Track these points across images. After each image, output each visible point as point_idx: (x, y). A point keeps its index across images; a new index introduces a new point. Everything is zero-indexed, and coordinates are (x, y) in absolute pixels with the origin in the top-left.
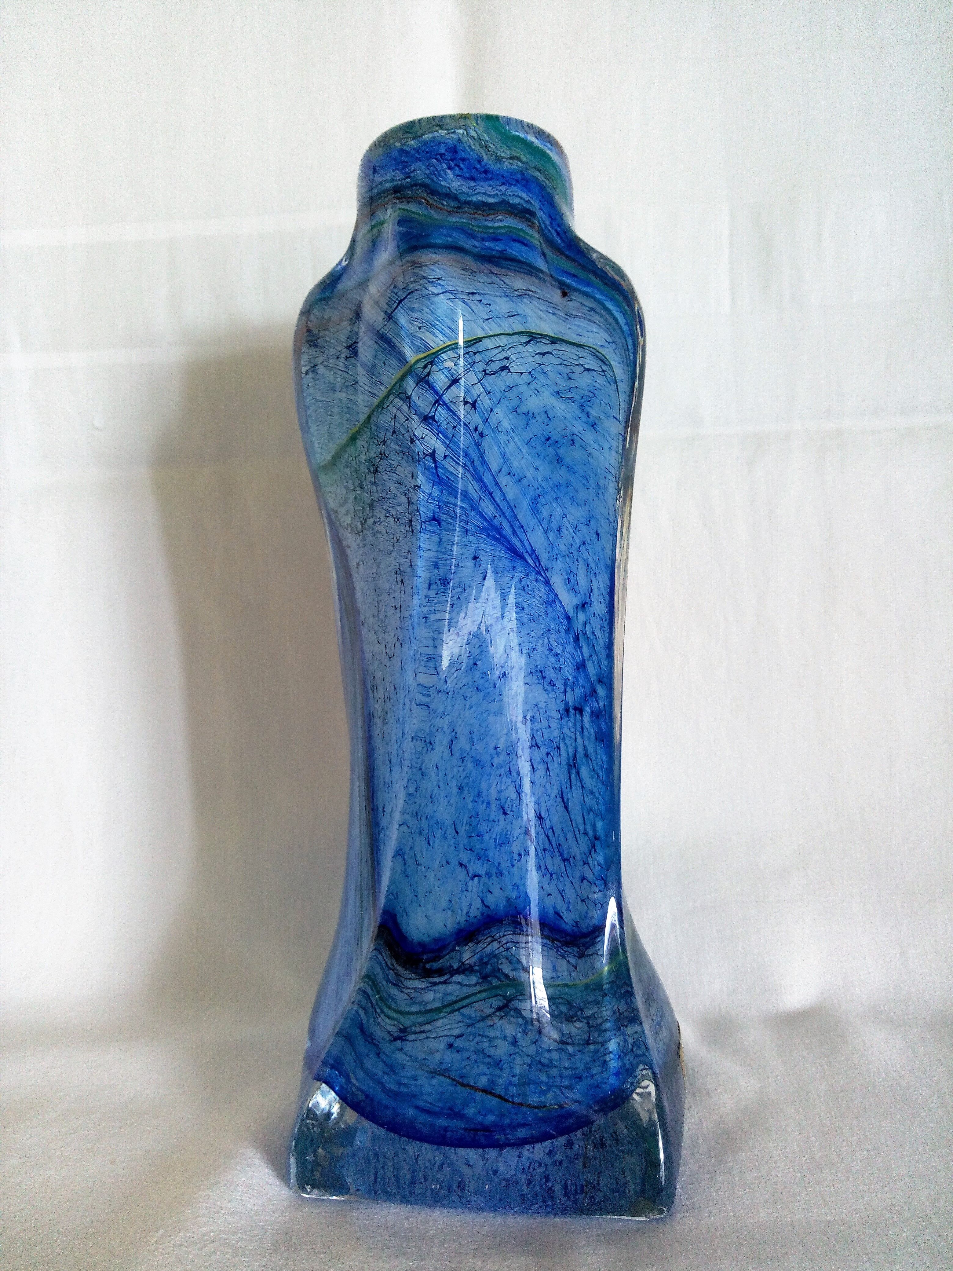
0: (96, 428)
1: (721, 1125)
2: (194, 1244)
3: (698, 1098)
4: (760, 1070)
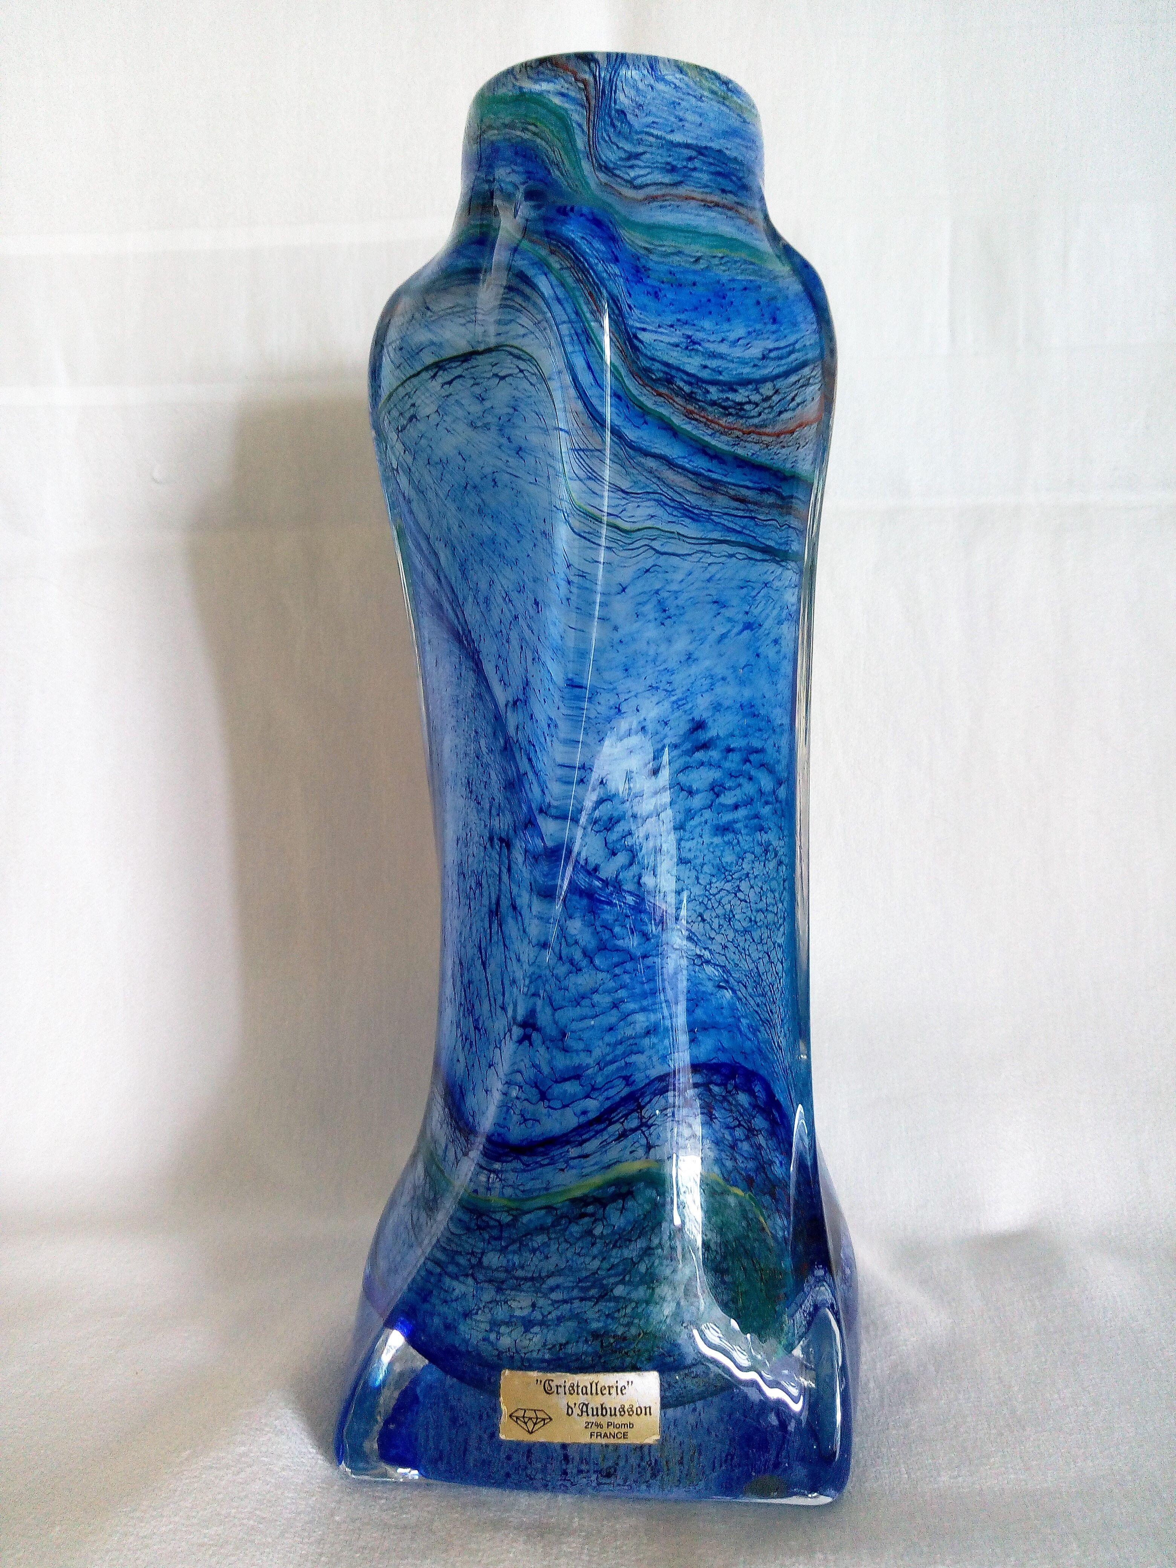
0: (154, 480)
1: (899, 1367)
2: (228, 1467)
3: (872, 1333)
4: (953, 1304)
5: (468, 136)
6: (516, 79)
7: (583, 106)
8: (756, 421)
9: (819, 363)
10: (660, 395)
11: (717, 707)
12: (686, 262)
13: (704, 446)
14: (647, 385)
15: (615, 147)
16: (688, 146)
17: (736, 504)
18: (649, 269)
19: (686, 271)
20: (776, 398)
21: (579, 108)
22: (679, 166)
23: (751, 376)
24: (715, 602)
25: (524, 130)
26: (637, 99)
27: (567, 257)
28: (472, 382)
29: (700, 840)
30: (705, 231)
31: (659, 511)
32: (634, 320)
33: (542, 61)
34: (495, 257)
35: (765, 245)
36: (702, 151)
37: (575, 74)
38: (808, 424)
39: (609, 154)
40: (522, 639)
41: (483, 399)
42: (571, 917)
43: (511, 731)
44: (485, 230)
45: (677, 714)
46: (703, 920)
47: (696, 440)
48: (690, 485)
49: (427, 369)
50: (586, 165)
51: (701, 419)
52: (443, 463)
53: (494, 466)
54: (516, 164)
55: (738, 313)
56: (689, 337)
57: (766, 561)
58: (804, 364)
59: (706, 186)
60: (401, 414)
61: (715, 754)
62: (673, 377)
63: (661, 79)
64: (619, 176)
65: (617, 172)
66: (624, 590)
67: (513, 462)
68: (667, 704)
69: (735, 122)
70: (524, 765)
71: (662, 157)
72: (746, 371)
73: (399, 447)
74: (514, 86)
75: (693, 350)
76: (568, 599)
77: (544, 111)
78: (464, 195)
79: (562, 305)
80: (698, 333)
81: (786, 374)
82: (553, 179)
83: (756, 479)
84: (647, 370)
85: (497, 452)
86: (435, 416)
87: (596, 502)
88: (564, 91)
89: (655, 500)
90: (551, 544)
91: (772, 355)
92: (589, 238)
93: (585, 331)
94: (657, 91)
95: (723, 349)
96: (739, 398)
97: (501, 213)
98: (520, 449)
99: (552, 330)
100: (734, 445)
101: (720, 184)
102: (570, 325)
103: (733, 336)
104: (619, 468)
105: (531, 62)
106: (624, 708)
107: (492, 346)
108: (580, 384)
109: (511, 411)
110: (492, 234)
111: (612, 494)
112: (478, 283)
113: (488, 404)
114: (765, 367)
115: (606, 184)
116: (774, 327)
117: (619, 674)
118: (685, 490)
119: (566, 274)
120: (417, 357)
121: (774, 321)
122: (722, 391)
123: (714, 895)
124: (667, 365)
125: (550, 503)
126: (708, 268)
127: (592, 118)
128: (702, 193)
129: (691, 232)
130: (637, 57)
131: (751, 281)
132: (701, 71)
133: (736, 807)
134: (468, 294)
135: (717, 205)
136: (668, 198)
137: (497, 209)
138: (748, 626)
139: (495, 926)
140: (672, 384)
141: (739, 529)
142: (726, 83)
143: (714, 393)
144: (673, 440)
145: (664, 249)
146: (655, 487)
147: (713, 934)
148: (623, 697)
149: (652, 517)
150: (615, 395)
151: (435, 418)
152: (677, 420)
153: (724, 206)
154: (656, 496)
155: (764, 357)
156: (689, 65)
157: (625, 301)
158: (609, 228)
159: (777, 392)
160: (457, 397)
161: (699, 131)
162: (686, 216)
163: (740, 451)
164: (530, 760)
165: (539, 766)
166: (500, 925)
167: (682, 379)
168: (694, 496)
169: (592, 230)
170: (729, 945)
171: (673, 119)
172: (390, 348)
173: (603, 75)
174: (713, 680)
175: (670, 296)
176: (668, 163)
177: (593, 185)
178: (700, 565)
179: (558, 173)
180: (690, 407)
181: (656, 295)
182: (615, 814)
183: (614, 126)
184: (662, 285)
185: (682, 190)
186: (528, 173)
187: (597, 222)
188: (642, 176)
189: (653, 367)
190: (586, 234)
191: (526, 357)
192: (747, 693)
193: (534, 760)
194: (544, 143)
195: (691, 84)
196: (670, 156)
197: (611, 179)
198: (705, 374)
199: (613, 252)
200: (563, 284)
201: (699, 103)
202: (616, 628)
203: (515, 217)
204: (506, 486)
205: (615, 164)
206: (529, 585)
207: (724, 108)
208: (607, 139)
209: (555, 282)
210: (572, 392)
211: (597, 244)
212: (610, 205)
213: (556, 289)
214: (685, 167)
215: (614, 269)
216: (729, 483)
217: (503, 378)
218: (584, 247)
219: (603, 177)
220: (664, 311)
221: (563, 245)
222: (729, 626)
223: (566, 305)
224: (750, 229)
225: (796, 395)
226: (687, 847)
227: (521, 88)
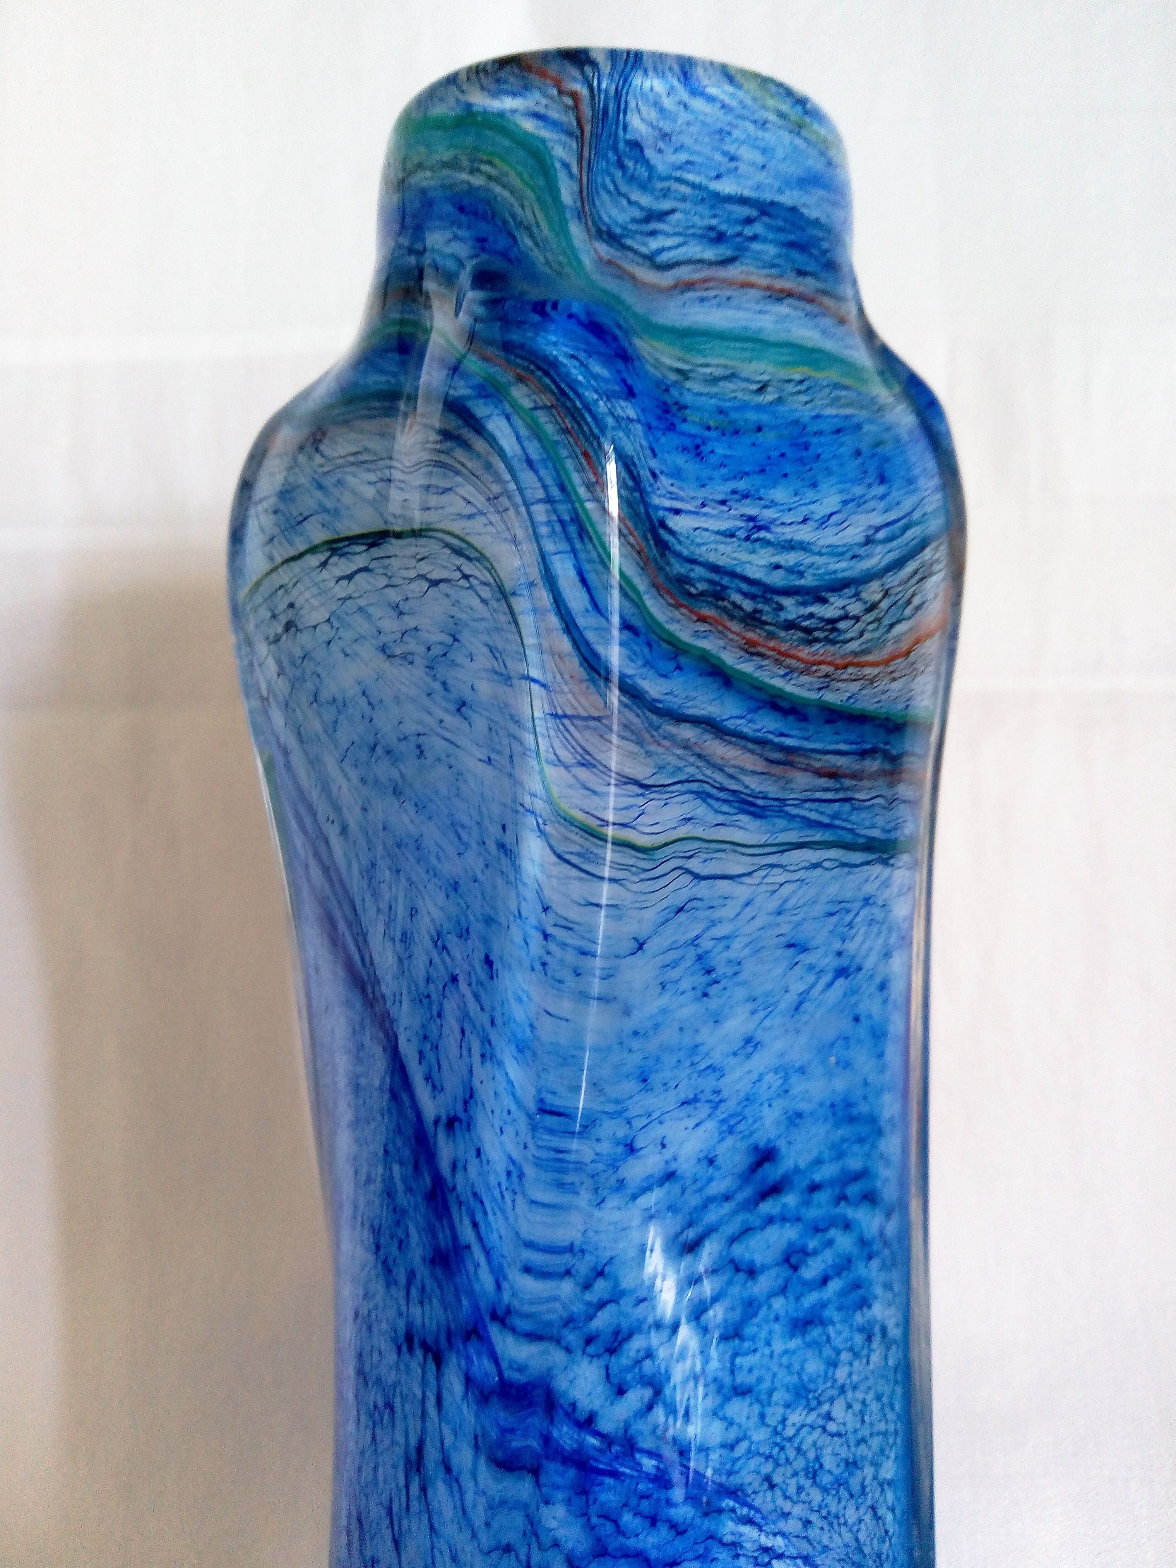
5: (386, 180)
6: (462, 92)
7: (570, 134)
8: (854, 646)
9: (945, 537)
10: (702, 619)
11: (795, 1118)
12: (744, 390)
13: (773, 696)
14: (682, 606)
15: (624, 202)
16: (743, 201)
17: (823, 782)
18: (686, 407)
19: (745, 406)
20: (884, 605)
21: (564, 138)
22: (730, 232)
23: (847, 574)
24: (790, 946)
25: (472, 172)
26: (661, 124)
27: (546, 389)
28: (384, 581)
29: (767, 1351)
30: (773, 338)
31: (701, 810)
32: (660, 496)
33: (504, 63)
34: (424, 378)
35: (862, 357)
36: (766, 209)
37: (558, 84)
38: (929, 636)
39: (614, 212)
40: (465, 1016)
41: (401, 613)
42: (547, 1503)
43: (445, 1168)
44: (409, 329)
45: (729, 1141)
46: (772, 1486)
47: (759, 687)
48: (750, 761)
49: (313, 550)
50: (576, 230)
51: (770, 653)
52: (340, 704)
53: (420, 722)
54: (460, 227)
55: (829, 472)
56: (751, 519)
57: (868, 863)
58: (923, 545)
59: (773, 266)
60: (274, 616)
61: (790, 1199)
62: (725, 588)
63: (697, 92)
64: (630, 249)
65: (629, 242)
66: (641, 947)
67: (451, 720)
68: (711, 1125)
69: (815, 164)
70: (467, 1234)
71: (702, 218)
72: (843, 568)
73: (271, 664)
74: (458, 101)
75: (757, 540)
76: (544, 964)
77: (506, 142)
78: (378, 272)
79: (536, 472)
80: (765, 511)
81: (898, 564)
82: (522, 253)
83: (853, 737)
84: (682, 581)
85: (426, 701)
86: (326, 627)
87: (591, 803)
88: (541, 110)
89: (693, 792)
90: (517, 869)
91: (881, 535)
92: (582, 356)
93: (576, 519)
94: (692, 112)
95: (804, 534)
96: (829, 611)
97: (436, 304)
98: (464, 704)
99: (518, 513)
100: (820, 689)
101: (794, 262)
102: (548, 506)
103: (820, 510)
104: (635, 748)
105: (486, 64)
106: (638, 1144)
107: (417, 527)
108: (567, 608)
109: (449, 640)
110: (421, 337)
111: (619, 791)
112: (396, 416)
113: (410, 622)
114: (868, 556)
115: (610, 263)
116: (881, 490)
117: (631, 1086)
118: (743, 770)
119: (542, 417)
120: (299, 528)
121: (883, 479)
122: (804, 604)
123: (790, 1440)
124: (715, 568)
125: (514, 800)
126: (780, 400)
127: (586, 154)
128: (767, 276)
129: (748, 340)
130: (660, 58)
131: (847, 417)
132: (764, 81)
133: (825, 1281)
134: (382, 435)
135: (790, 295)
136: (710, 284)
137: (428, 297)
138: (842, 972)
139: (415, 1488)
140: (723, 599)
141: (826, 820)
142: (801, 102)
143: (792, 609)
144: (723, 690)
145: (708, 370)
146: (691, 770)
147: (787, 1506)
148: (638, 1123)
149: (689, 819)
150: (626, 626)
151: (325, 632)
152: (730, 658)
153: (801, 297)
154: (694, 786)
155: (868, 541)
156: (744, 73)
157: (645, 464)
158: (615, 338)
159: (886, 594)
160: (362, 602)
161: (761, 177)
162: (740, 314)
163: (831, 697)
164: (475, 1225)
165: (492, 1239)
166: (423, 1489)
167: (740, 591)
168: (757, 778)
169: (588, 343)
170: (814, 1517)
171: (718, 157)
172: (260, 508)
173: (604, 85)
174: (785, 1071)
175: (721, 450)
176: (711, 228)
177: (587, 261)
178: (763, 888)
179: (528, 242)
180: (750, 635)
181: (697, 451)
182: (625, 1325)
183: (622, 166)
184: (707, 433)
185: (733, 272)
186: (482, 241)
187: (596, 329)
188: (670, 249)
189: (692, 575)
190: (577, 349)
191: (473, 554)
192: (840, 1084)
193: (482, 1227)
194: (506, 194)
195: (749, 102)
196: (715, 216)
197: (619, 254)
198: (777, 579)
199: (624, 381)
200: (537, 434)
201: (760, 134)
202: (627, 1012)
203: (457, 315)
204: (439, 760)
205: (624, 228)
206: (477, 927)
207: (798, 142)
208: (612, 188)
209: (524, 432)
210: (554, 620)
211: (597, 368)
212: (617, 298)
213: (526, 444)
214: (739, 234)
215: (628, 409)
216: (813, 751)
217: (435, 583)
218: (574, 372)
219: (604, 249)
220: (711, 479)
221: (539, 368)
222: (811, 978)
223: (542, 472)
224: (841, 331)
225: (913, 595)
226: (746, 1367)
227: (469, 106)
